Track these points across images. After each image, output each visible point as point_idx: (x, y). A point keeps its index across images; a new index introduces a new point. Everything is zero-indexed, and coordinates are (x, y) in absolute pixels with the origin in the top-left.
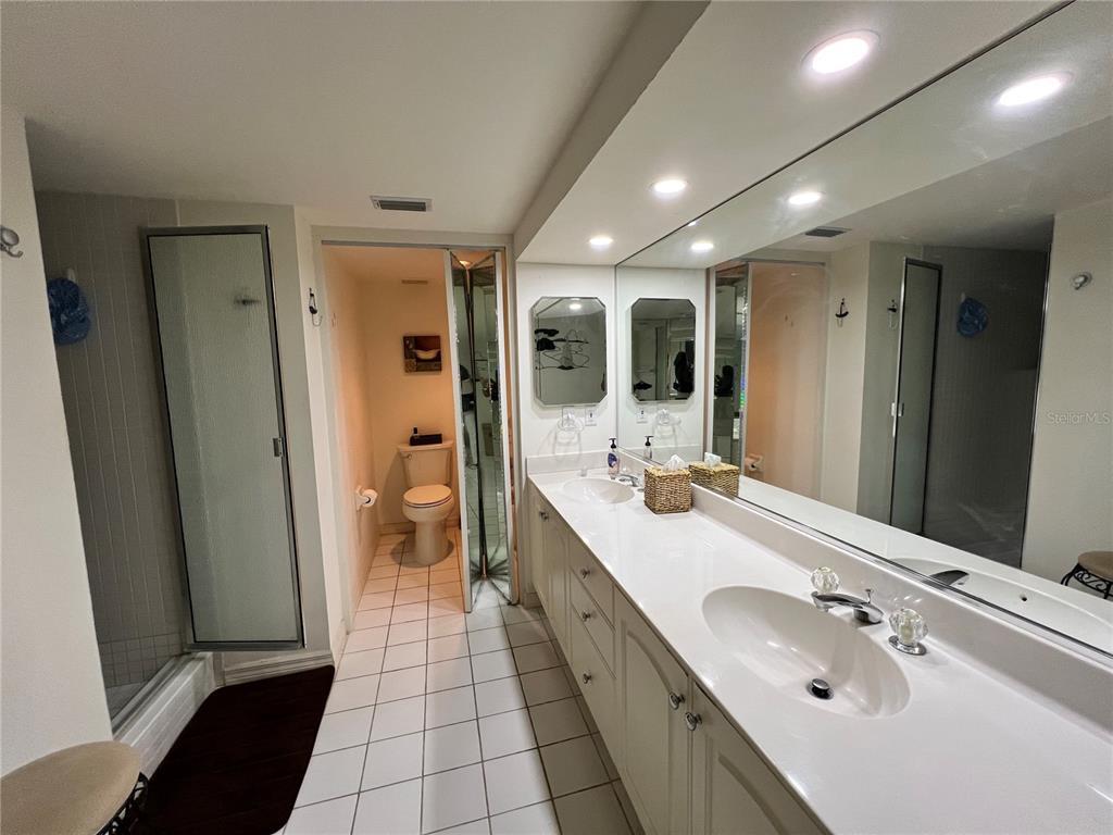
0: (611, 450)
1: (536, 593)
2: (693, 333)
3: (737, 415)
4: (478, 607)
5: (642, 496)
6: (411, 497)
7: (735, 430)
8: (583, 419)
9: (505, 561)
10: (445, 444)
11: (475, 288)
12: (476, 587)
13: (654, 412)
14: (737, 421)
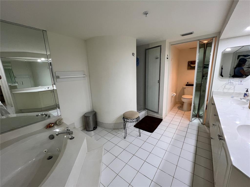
1: (209, 123)
4: (193, 122)
8: (237, 82)
11: (207, 48)
12: (194, 118)
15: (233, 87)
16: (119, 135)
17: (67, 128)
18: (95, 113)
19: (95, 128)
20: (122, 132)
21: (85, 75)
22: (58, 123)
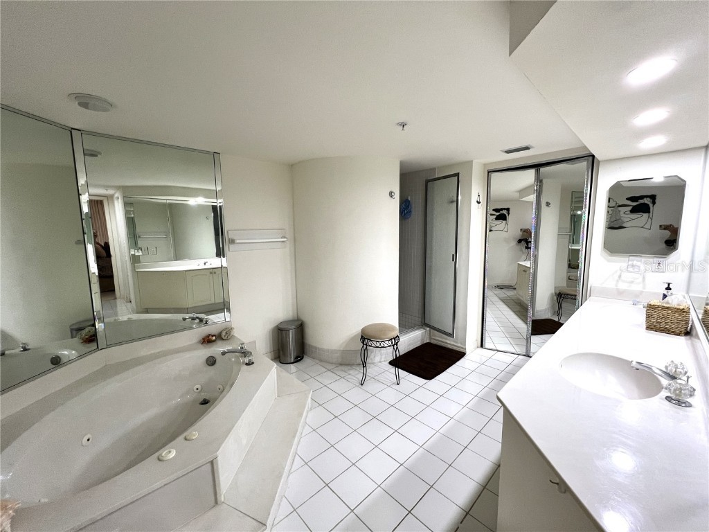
15: (641, 279)
16: (349, 376)
17: (242, 344)
18: (300, 323)
19: (299, 359)
20: (357, 372)
21: (285, 238)
22: (223, 335)
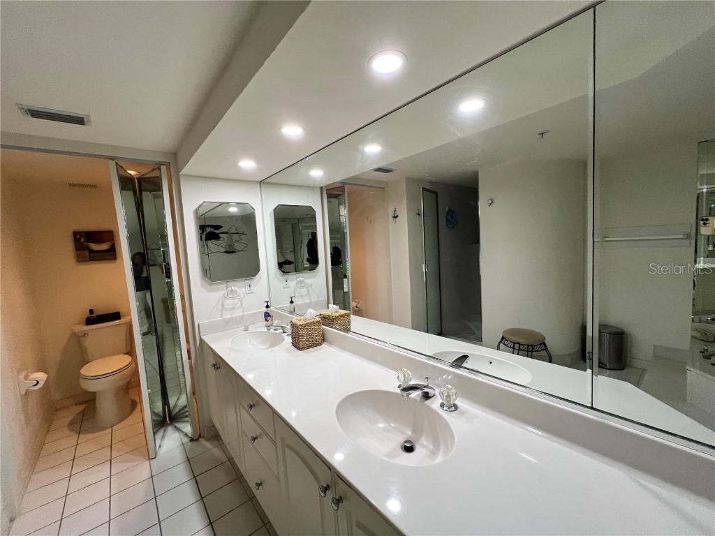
0: (266, 310)
1: (214, 426)
2: (315, 227)
3: (345, 276)
4: (162, 452)
5: (289, 339)
6: (87, 371)
7: (345, 286)
8: (244, 290)
9: (185, 407)
10: (122, 321)
11: (144, 193)
12: (159, 435)
13: (294, 280)
14: (345, 280)
